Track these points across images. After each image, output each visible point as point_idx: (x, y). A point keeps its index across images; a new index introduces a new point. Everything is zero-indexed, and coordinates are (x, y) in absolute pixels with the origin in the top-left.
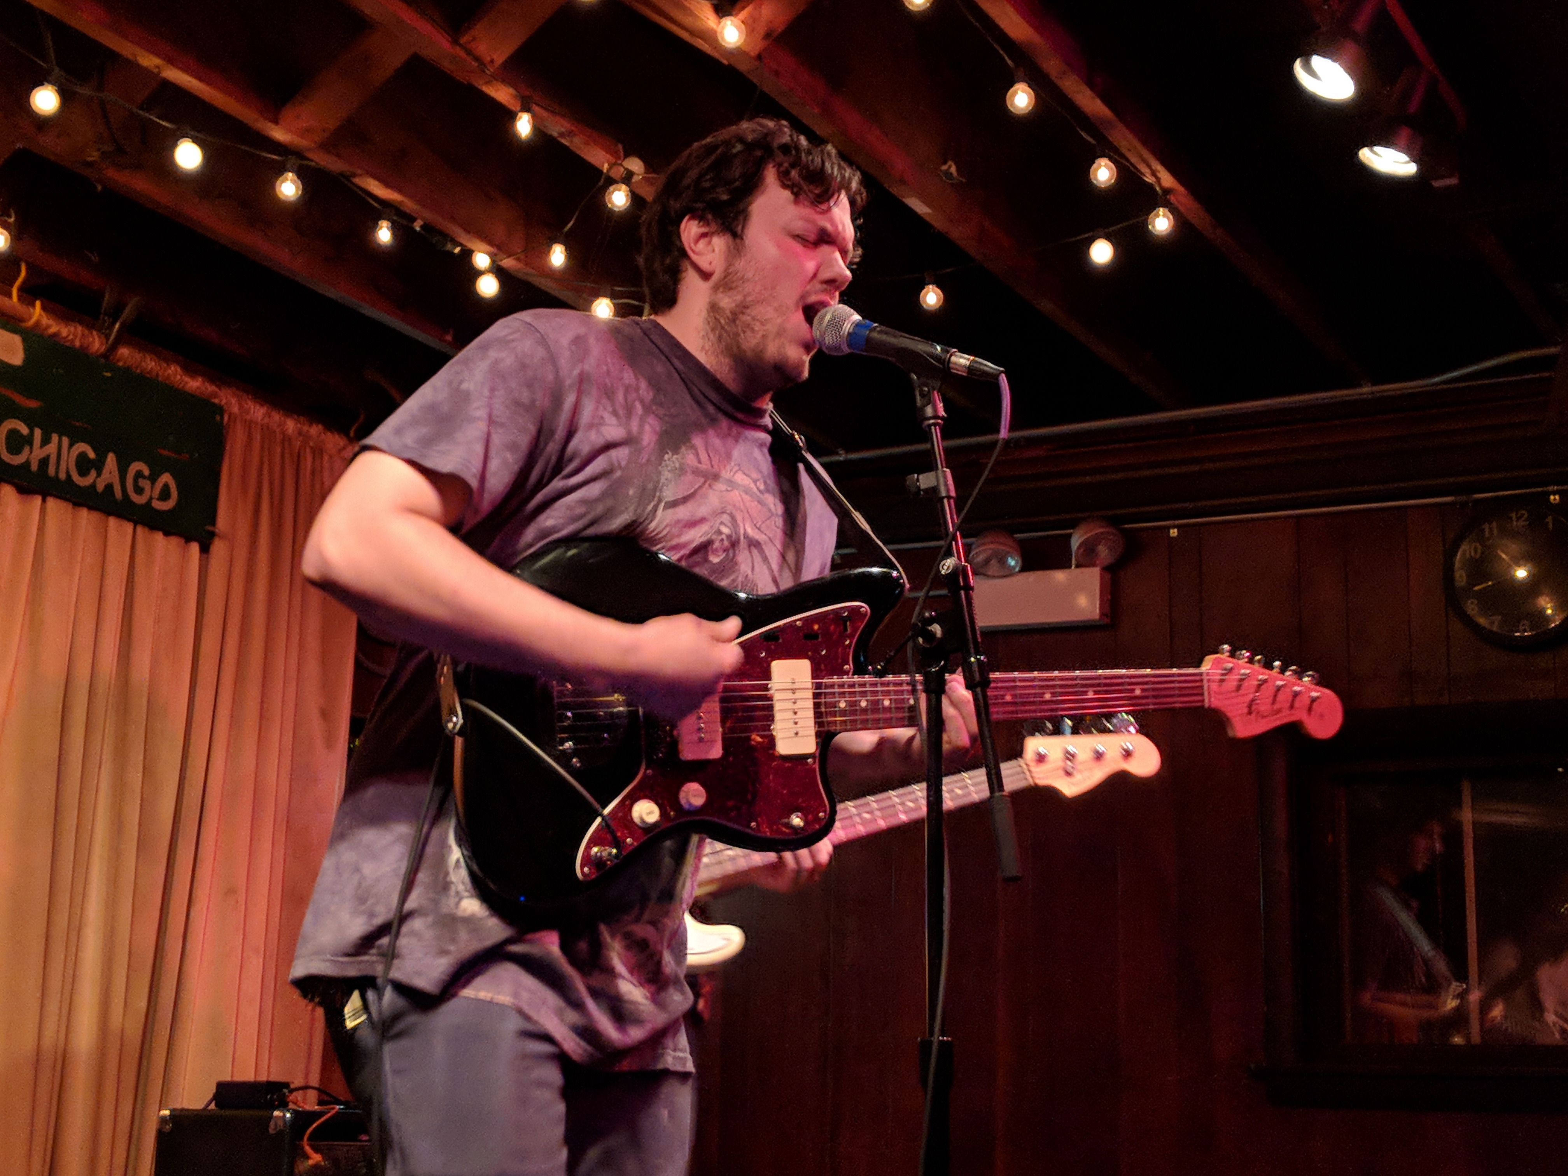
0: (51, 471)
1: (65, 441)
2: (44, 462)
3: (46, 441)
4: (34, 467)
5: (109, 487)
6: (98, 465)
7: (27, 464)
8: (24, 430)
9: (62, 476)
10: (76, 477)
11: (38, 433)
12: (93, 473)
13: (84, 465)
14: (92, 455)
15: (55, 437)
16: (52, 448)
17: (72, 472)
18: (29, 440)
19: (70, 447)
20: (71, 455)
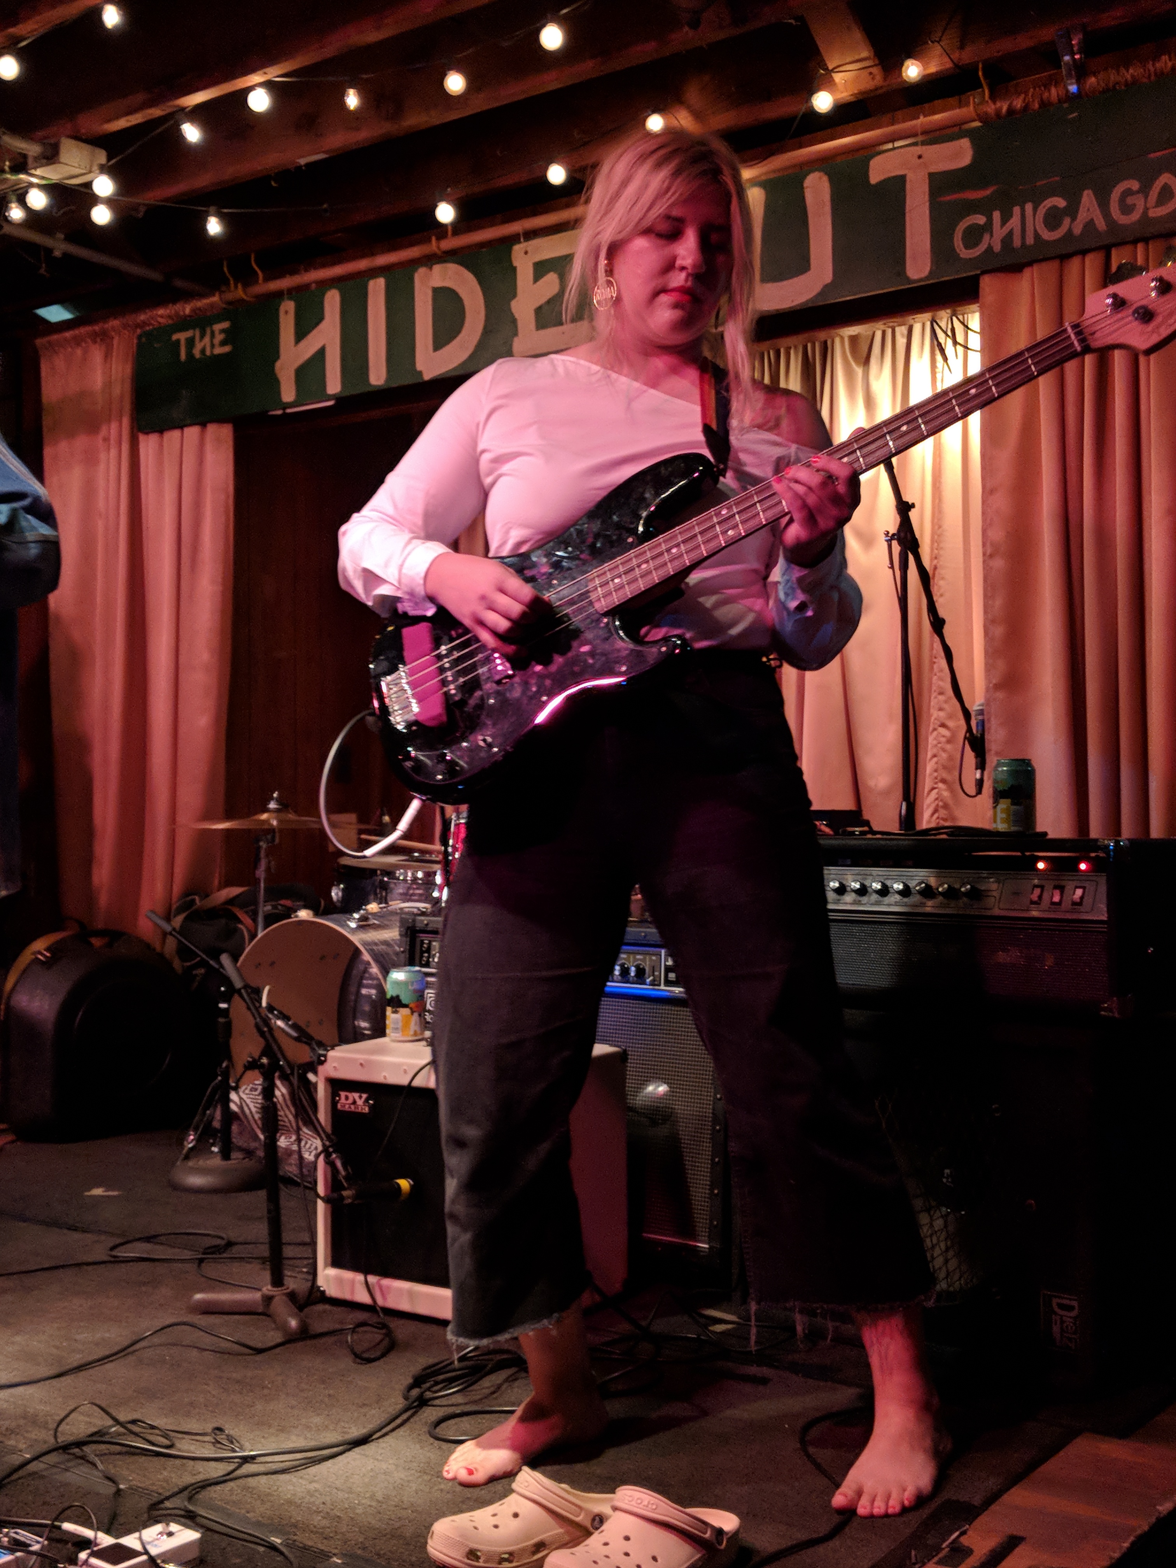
0: (1017, 242)
1: (1029, 207)
2: (1007, 240)
3: (1004, 221)
4: (997, 248)
5: (1089, 225)
6: (1073, 209)
7: (990, 248)
8: (981, 220)
9: (1030, 240)
10: (1047, 235)
11: (997, 215)
12: (1067, 221)
13: (1053, 219)
14: (1061, 203)
15: (1017, 210)
16: (1015, 222)
17: (1040, 231)
18: (988, 227)
19: (1035, 209)
20: (1037, 217)
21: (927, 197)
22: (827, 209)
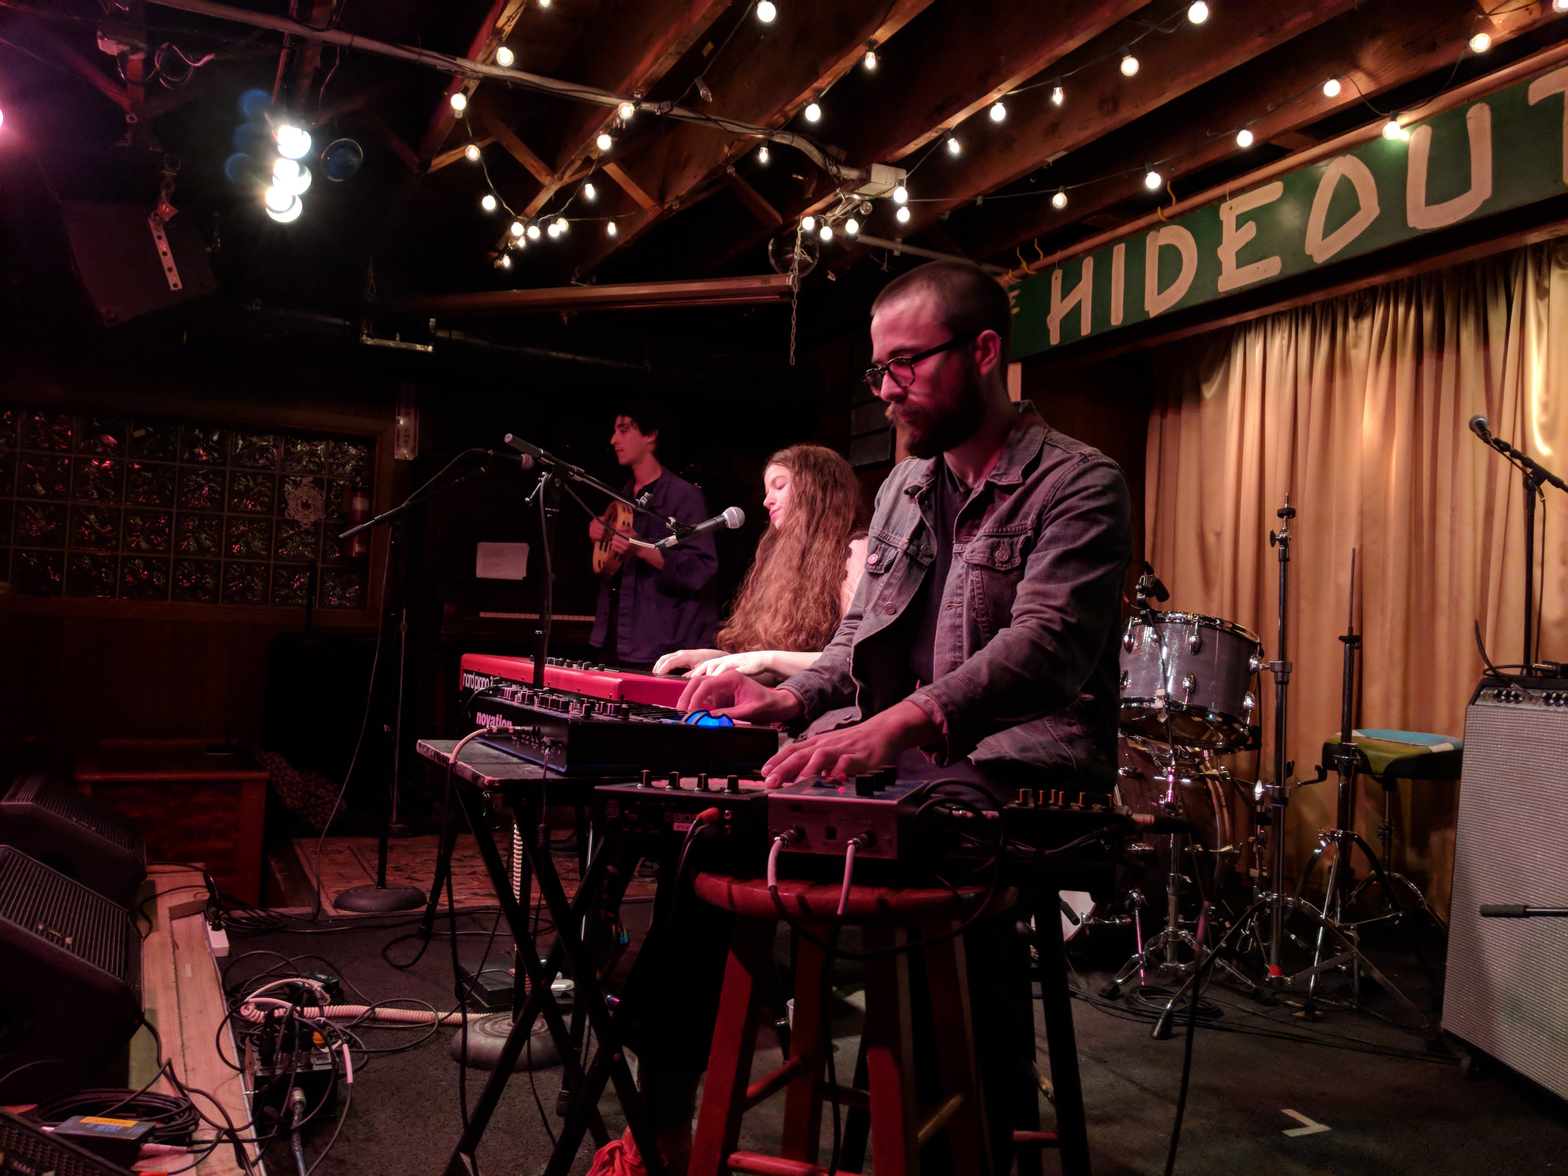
22: (1488, 134)
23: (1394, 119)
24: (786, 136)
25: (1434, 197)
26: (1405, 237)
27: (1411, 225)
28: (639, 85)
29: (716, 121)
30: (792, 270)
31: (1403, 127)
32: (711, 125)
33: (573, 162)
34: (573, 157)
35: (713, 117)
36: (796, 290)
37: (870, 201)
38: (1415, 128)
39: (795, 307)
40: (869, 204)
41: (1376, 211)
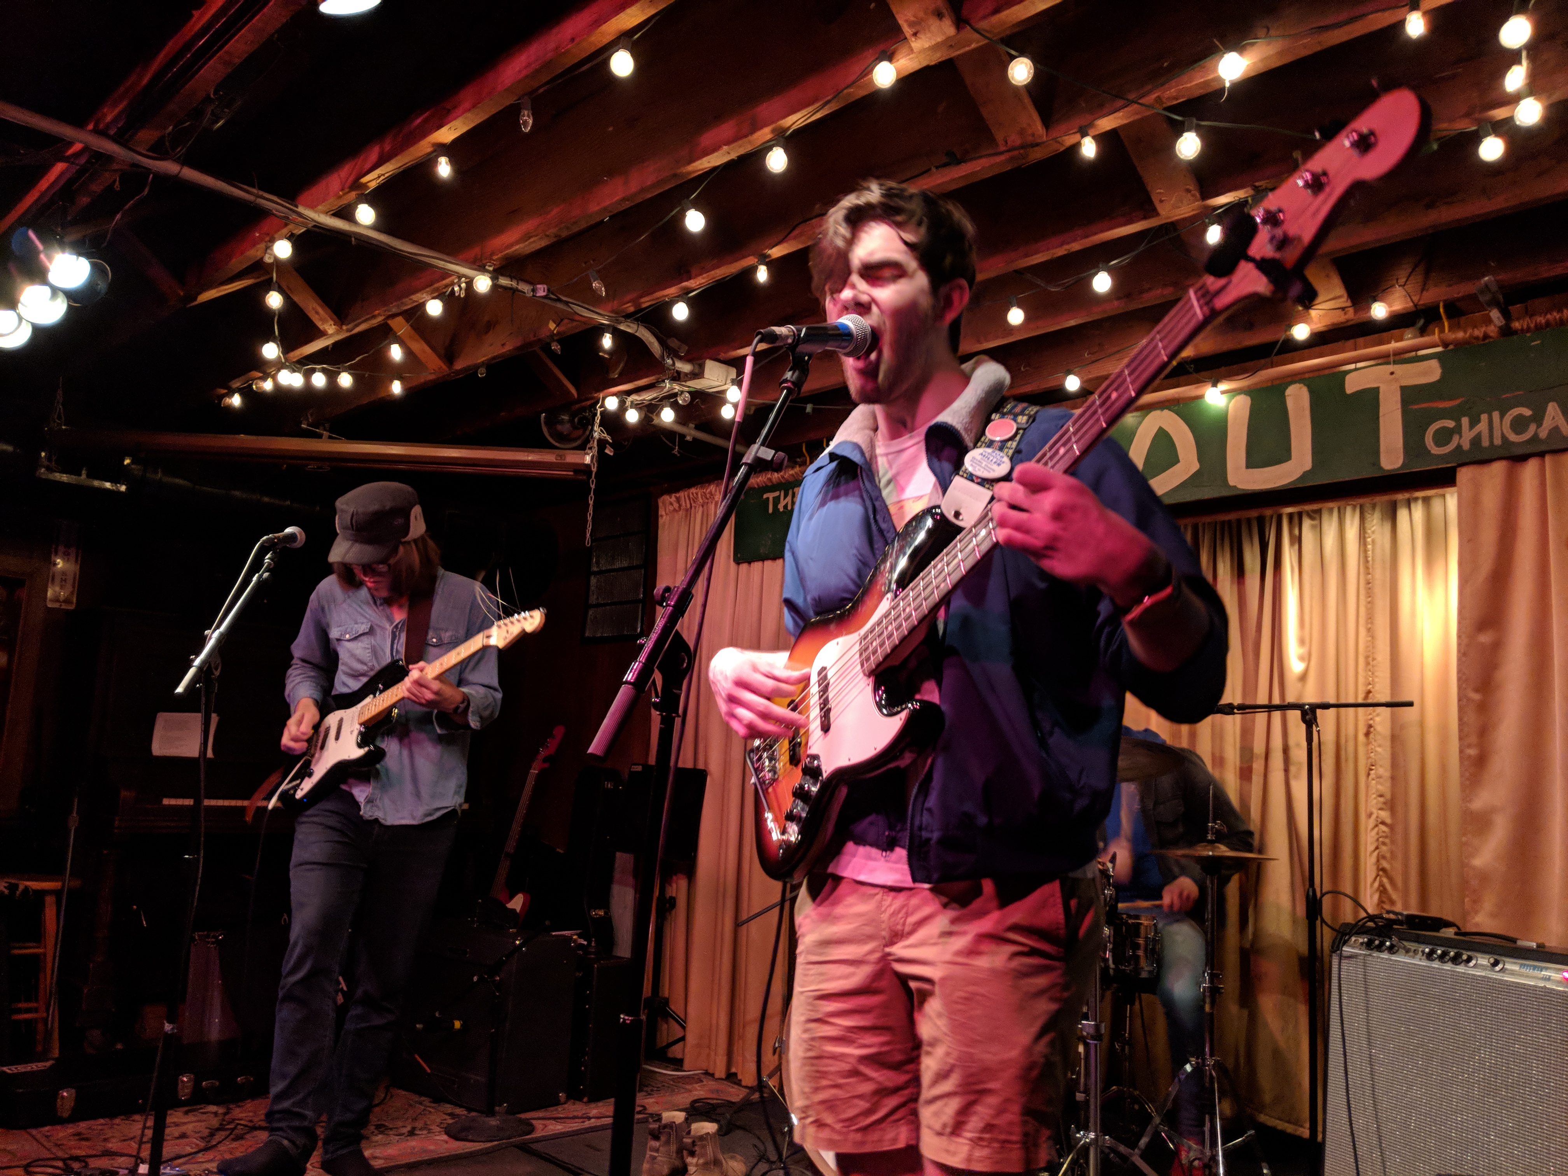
0: (1485, 443)
1: (1496, 415)
2: (1476, 441)
3: (1472, 425)
4: (1466, 446)
5: (1556, 430)
6: (1538, 418)
7: (1459, 447)
8: (1450, 424)
9: (1498, 441)
10: (1513, 437)
11: (1465, 421)
12: (1533, 428)
13: (1519, 425)
14: (1527, 412)
15: (1484, 417)
16: (1482, 426)
17: (1507, 435)
18: (1458, 430)
19: (1502, 417)
20: (1504, 423)
21: (1399, 406)
22: (1307, 413)
23: (1215, 385)
24: (632, 325)
25: (1254, 461)
26: (1225, 493)
27: (1232, 482)
28: (495, 257)
29: (567, 303)
30: (590, 448)
31: (1223, 392)
32: (559, 305)
33: (374, 317)
34: (377, 312)
35: (564, 299)
36: (594, 470)
37: (689, 392)
38: (1234, 396)
39: (593, 487)
40: (687, 395)
41: (1195, 466)
